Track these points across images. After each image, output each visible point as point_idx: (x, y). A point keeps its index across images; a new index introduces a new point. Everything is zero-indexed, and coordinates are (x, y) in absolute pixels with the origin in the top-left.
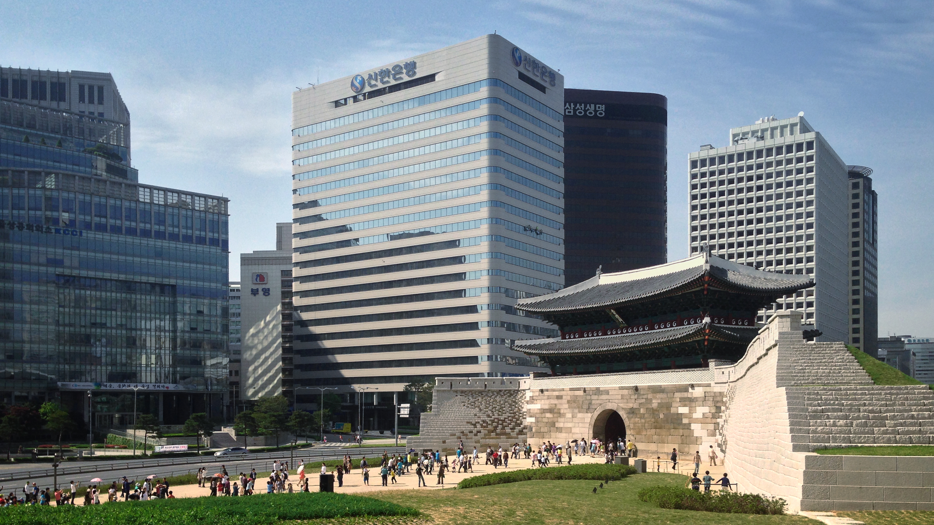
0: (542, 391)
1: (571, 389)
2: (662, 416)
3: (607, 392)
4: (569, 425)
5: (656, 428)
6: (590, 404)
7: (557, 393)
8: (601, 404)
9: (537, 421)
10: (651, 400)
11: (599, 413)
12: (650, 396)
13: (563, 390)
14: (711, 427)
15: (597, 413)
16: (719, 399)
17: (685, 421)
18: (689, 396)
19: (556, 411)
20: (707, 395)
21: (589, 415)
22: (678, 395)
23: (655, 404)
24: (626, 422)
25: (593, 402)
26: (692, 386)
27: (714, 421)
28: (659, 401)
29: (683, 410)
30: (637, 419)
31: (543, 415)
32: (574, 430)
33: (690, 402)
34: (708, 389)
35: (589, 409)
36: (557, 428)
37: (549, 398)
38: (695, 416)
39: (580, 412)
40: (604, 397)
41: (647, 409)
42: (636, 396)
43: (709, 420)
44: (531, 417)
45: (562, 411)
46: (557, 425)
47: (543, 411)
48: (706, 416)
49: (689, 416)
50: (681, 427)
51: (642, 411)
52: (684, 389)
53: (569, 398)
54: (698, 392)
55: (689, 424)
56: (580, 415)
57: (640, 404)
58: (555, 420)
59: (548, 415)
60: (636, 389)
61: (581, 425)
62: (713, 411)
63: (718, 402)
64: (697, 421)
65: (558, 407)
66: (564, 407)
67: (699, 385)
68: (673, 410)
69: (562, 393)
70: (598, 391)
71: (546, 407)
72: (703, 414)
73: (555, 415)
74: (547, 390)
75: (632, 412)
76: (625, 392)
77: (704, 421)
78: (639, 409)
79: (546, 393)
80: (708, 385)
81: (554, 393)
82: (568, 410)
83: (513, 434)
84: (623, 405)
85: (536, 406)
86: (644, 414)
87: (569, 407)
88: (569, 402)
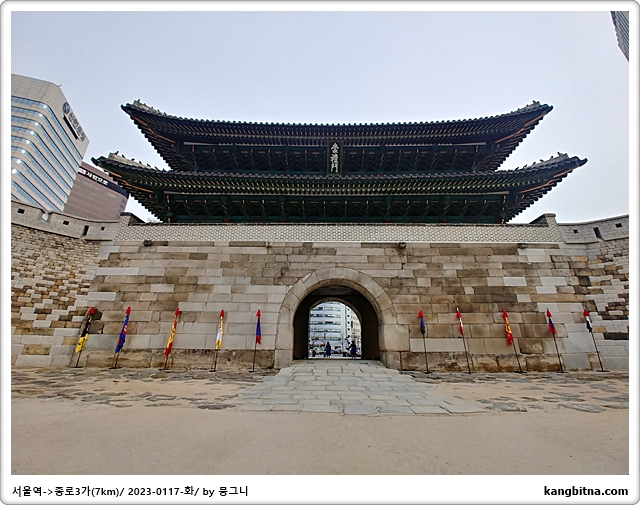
0: (148, 244)
1: (232, 244)
2: (469, 291)
3: (332, 252)
6: (286, 269)
8: (313, 270)
10: (439, 266)
13: (212, 245)
14: (579, 308)
16: (582, 266)
17: (521, 298)
18: (521, 260)
20: (555, 259)
21: (282, 289)
23: (450, 270)
25: (294, 267)
26: (521, 247)
27: (580, 297)
29: (514, 281)
30: (410, 297)
31: (144, 288)
33: (523, 269)
34: (554, 252)
35: (278, 280)
38: (539, 290)
40: (323, 258)
41: (431, 279)
42: (405, 259)
45: (202, 281)
47: (146, 280)
48: (563, 290)
49: (528, 290)
50: (516, 308)
51: (421, 282)
52: (507, 250)
53: (227, 258)
54: (532, 256)
55: (534, 303)
57: (415, 272)
59: (159, 288)
60: (401, 246)
62: (576, 282)
63: (580, 270)
64: (548, 298)
65: (192, 273)
67: (535, 246)
68: (491, 282)
70: (307, 249)
72: (558, 288)
75: (395, 285)
76: (376, 252)
77: (560, 296)
78: (414, 280)
79: (161, 249)
80: (556, 247)
81: (185, 250)
82: (222, 279)
83: (37, 324)
84: (374, 273)
85: (127, 272)
86: (427, 289)
87: (226, 275)
88: (225, 265)
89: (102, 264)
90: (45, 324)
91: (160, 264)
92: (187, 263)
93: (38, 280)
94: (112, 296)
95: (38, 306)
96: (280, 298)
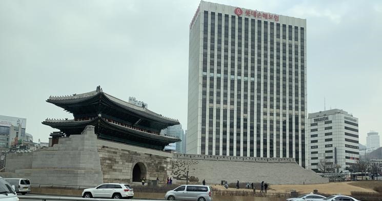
0: (104, 147)
1: (122, 150)
2: (159, 167)
3: (140, 155)
4: (121, 168)
6: (132, 159)
7: (114, 150)
8: (136, 160)
12: (155, 159)
13: (117, 149)
14: (171, 172)
15: (134, 164)
21: (131, 164)
22: (164, 160)
23: (157, 162)
24: (147, 169)
26: (167, 157)
29: (165, 166)
32: (123, 171)
33: (166, 163)
34: (171, 159)
35: (131, 161)
36: (114, 169)
37: (108, 152)
39: (126, 162)
40: (138, 156)
41: (154, 164)
42: (151, 158)
48: (170, 168)
49: (166, 168)
52: (165, 158)
53: (121, 154)
54: (168, 160)
55: (166, 171)
56: (127, 164)
58: (112, 164)
59: (108, 161)
60: (151, 155)
61: (127, 168)
62: (172, 167)
64: (168, 170)
65: (114, 158)
66: (118, 159)
68: (162, 165)
69: (117, 151)
70: (136, 153)
71: (107, 157)
73: (113, 162)
74: (107, 147)
75: (149, 165)
76: (147, 156)
78: (152, 164)
79: (107, 149)
81: (112, 150)
82: (120, 160)
86: (153, 166)
87: (121, 159)
88: (121, 156)
91: (107, 154)
96: (131, 166)
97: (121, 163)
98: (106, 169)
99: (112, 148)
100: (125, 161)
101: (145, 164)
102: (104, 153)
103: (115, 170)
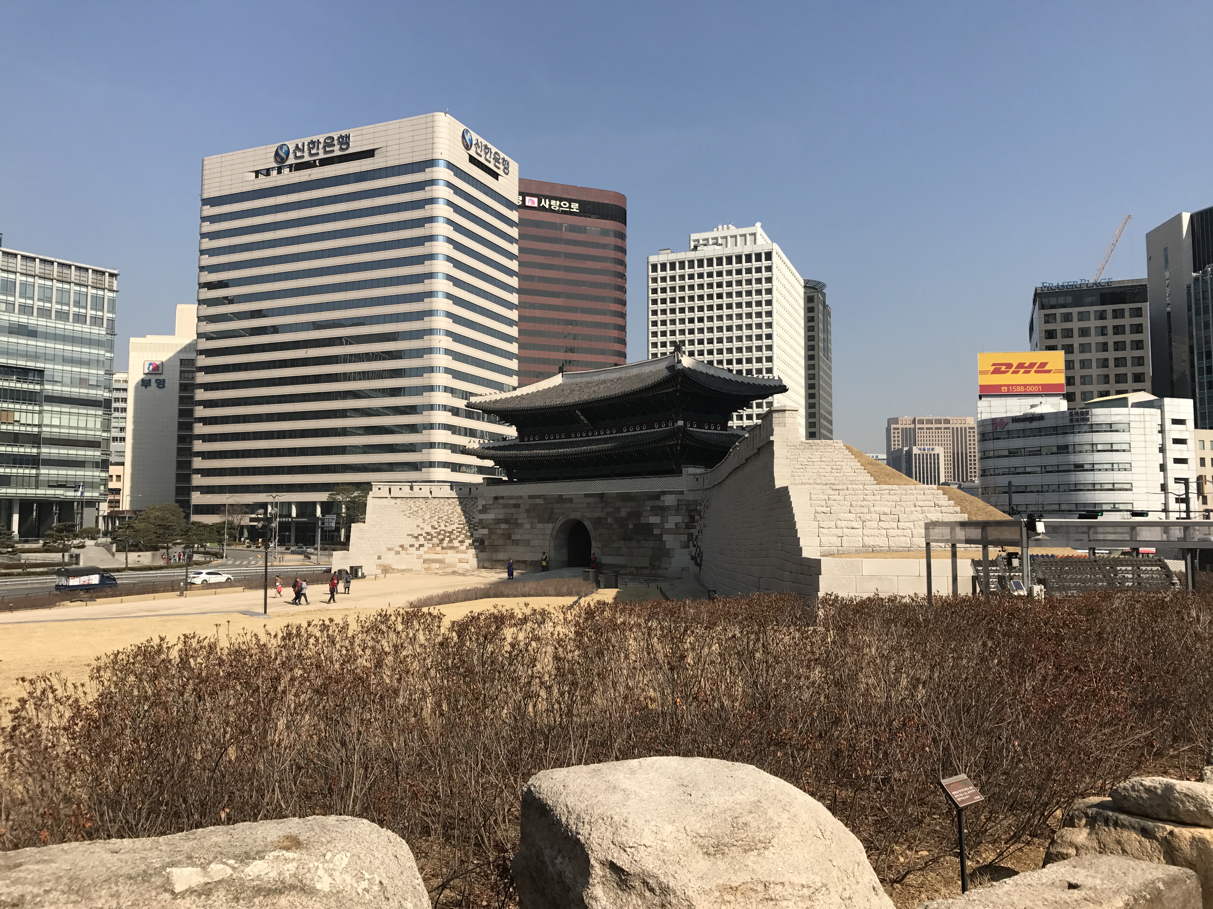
0: (496, 498)
1: (530, 497)
2: (631, 526)
3: (571, 500)
4: (527, 537)
5: (624, 539)
6: (552, 513)
7: (513, 502)
8: (564, 514)
9: (491, 533)
10: (619, 509)
11: (561, 523)
12: (618, 505)
13: (521, 497)
14: (684, 538)
15: (559, 524)
16: (693, 507)
17: (656, 531)
18: (661, 504)
19: (512, 521)
20: (680, 503)
21: (550, 526)
22: (649, 503)
23: (623, 513)
24: (592, 534)
25: (555, 511)
26: (664, 493)
27: (687, 531)
28: (629, 510)
29: (654, 520)
30: (603, 530)
31: (497, 526)
32: (532, 543)
33: (661, 510)
34: (681, 497)
35: (550, 519)
36: (513, 540)
37: (505, 506)
38: (667, 526)
39: (540, 522)
40: (567, 505)
41: (615, 519)
42: (603, 505)
43: (682, 531)
44: (483, 528)
45: (519, 521)
46: (514, 537)
47: (498, 521)
48: (679, 526)
49: (660, 526)
50: (652, 538)
51: (610, 520)
52: (657, 496)
53: (528, 507)
54: (670, 500)
55: (661, 535)
56: (539, 526)
57: (608, 513)
58: (512, 531)
59: (503, 526)
60: (603, 496)
61: (540, 537)
62: (687, 520)
63: (691, 510)
64: (669, 531)
65: (515, 516)
66: (522, 517)
67: (671, 493)
68: (643, 520)
69: (519, 501)
70: (560, 499)
71: (501, 517)
72: (676, 524)
73: (512, 526)
74: (502, 498)
75: (598, 522)
76: (591, 500)
77: (676, 531)
78: (606, 519)
79: (501, 501)
80: (682, 493)
83: (461, 548)
84: (588, 515)
85: (490, 516)
86: (612, 525)
87: (528, 517)
88: (527, 511)
89: (480, 512)
90: (463, 548)
91: (502, 511)
92: (513, 511)
93: (456, 525)
94: (485, 531)
95: (460, 539)
96: (550, 532)
97: (527, 526)
98: (500, 542)
99: (510, 498)
100: (537, 520)
101: (586, 523)
102: (497, 511)
103: (516, 543)
